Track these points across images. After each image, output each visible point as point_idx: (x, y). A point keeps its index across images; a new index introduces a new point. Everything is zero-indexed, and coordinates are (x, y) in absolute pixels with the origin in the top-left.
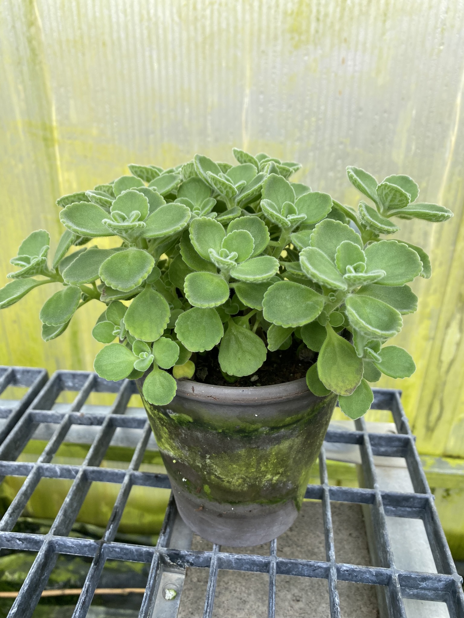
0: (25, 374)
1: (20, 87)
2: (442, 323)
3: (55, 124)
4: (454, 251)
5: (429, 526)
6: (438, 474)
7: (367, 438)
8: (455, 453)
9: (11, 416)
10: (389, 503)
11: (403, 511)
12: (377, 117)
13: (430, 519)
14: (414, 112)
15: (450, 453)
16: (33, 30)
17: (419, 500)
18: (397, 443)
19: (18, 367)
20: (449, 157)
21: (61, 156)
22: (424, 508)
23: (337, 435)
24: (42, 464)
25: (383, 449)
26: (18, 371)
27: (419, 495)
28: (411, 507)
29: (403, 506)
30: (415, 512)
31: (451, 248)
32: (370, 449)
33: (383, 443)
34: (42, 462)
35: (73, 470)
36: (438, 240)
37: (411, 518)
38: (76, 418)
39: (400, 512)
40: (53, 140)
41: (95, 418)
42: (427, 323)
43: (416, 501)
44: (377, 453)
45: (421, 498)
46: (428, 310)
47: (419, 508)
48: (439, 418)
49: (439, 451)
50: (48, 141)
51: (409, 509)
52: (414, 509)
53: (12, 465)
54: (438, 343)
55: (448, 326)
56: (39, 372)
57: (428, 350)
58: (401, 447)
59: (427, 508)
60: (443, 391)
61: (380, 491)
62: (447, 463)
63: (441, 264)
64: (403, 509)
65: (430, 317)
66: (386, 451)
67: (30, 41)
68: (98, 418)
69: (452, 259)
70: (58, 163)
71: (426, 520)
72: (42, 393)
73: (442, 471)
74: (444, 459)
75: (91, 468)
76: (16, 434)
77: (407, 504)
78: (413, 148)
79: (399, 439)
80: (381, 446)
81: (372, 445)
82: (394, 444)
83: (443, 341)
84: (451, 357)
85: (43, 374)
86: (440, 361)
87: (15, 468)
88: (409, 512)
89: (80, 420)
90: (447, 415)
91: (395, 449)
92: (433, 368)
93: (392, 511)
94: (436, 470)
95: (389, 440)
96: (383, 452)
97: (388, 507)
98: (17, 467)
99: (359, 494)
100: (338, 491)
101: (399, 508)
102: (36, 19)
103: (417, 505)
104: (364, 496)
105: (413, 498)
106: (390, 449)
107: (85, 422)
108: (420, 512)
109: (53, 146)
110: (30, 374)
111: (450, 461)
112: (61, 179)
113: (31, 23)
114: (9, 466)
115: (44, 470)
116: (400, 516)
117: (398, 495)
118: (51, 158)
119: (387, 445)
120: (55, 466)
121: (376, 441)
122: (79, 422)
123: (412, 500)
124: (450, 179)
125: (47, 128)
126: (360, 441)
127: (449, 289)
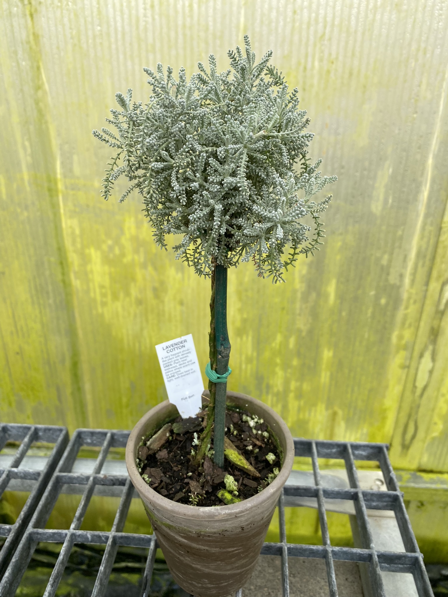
0: (47, 431)
1: (27, 144)
2: (416, 353)
3: (59, 176)
4: (427, 291)
5: (419, 582)
6: (414, 488)
7: (361, 496)
8: (429, 467)
9: (40, 479)
10: (384, 561)
11: (396, 567)
12: (358, 174)
13: (420, 576)
14: (391, 170)
15: (424, 467)
16: (40, 93)
17: (410, 559)
18: (387, 499)
19: (39, 426)
20: (422, 209)
21: (65, 205)
22: (415, 565)
23: (335, 493)
24: (75, 531)
25: (374, 504)
26: (40, 429)
27: (410, 554)
28: (402, 564)
29: (396, 564)
30: (406, 568)
31: (424, 288)
32: (363, 504)
33: (375, 499)
34: (74, 529)
35: (103, 536)
36: (413, 281)
37: (403, 572)
38: (100, 479)
39: (393, 568)
40: (57, 191)
41: (117, 480)
42: (403, 354)
43: (407, 560)
44: (369, 507)
45: (411, 557)
46: (403, 342)
47: (410, 565)
48: (414, 437)
49: (414, 466)
50: (52, 191)
51: (400, 566)
52: (405, 566)
53: (47, 533)
54: (412, 371)
55: (421, 356)
56: (61, 430)
57: (404, 377)
58: (391, 502)
59: (417, 565)
60: (417, 413)
61: (376, 551)
62: (421, 477)
63: (415, 302)
64: (396, 566)
65: (405, 348)
66: (377, 505)
67: (37, 102)
68: (120, 480)
69: (425, 297)
70: (62, 211)
71: (416, 576)
72: (66, 454)
73: (417, 486)
74: (419, 474)
75: (120, 534)
76: (47, 499)
77: (400, 562)
78: (390, 201)
79: (389, 496)
80: (373, 501)
81: (365, 500)
82: (384, 499)
83: (417, 369)
84: (424, 383)
85: (64, 432)
86: (415, 387)
87: (50, 535)
88: (401, 568)
89: (103, 482)
90: (421, 434)
91: (385, 504)
92: (408, 393)
93: (386, 567)
94: (412, 485)
95: (381, 496)
96: (374, 506)
97: (383, 564)
98: (51, 534)
99: (358, 554)
100: (339, 551)
101: (392, 565)
102: (43, 84)
103: (407, 562)
104: (362, 556)
105: (405, 557)
106: (380, 504)
107: (108, 483)
108: (410, 568)
109: (57, 196)
110: (51, 432)
111: (424, 475)
112: (64, 225)
113: (38, 87)
114: (44, 534)
115: (77, 537)
116: (393, 571)
117: (392, 554)
118: (55, 206)
119: (378, 501)
120: (87, 533)
121: (369, 497)
122: (102, 483)
123: (403, 558)
124: (423, 228)
125: (51, 180)
126: (354, 497)
127: (422, 324)
